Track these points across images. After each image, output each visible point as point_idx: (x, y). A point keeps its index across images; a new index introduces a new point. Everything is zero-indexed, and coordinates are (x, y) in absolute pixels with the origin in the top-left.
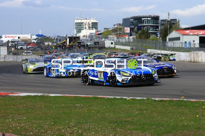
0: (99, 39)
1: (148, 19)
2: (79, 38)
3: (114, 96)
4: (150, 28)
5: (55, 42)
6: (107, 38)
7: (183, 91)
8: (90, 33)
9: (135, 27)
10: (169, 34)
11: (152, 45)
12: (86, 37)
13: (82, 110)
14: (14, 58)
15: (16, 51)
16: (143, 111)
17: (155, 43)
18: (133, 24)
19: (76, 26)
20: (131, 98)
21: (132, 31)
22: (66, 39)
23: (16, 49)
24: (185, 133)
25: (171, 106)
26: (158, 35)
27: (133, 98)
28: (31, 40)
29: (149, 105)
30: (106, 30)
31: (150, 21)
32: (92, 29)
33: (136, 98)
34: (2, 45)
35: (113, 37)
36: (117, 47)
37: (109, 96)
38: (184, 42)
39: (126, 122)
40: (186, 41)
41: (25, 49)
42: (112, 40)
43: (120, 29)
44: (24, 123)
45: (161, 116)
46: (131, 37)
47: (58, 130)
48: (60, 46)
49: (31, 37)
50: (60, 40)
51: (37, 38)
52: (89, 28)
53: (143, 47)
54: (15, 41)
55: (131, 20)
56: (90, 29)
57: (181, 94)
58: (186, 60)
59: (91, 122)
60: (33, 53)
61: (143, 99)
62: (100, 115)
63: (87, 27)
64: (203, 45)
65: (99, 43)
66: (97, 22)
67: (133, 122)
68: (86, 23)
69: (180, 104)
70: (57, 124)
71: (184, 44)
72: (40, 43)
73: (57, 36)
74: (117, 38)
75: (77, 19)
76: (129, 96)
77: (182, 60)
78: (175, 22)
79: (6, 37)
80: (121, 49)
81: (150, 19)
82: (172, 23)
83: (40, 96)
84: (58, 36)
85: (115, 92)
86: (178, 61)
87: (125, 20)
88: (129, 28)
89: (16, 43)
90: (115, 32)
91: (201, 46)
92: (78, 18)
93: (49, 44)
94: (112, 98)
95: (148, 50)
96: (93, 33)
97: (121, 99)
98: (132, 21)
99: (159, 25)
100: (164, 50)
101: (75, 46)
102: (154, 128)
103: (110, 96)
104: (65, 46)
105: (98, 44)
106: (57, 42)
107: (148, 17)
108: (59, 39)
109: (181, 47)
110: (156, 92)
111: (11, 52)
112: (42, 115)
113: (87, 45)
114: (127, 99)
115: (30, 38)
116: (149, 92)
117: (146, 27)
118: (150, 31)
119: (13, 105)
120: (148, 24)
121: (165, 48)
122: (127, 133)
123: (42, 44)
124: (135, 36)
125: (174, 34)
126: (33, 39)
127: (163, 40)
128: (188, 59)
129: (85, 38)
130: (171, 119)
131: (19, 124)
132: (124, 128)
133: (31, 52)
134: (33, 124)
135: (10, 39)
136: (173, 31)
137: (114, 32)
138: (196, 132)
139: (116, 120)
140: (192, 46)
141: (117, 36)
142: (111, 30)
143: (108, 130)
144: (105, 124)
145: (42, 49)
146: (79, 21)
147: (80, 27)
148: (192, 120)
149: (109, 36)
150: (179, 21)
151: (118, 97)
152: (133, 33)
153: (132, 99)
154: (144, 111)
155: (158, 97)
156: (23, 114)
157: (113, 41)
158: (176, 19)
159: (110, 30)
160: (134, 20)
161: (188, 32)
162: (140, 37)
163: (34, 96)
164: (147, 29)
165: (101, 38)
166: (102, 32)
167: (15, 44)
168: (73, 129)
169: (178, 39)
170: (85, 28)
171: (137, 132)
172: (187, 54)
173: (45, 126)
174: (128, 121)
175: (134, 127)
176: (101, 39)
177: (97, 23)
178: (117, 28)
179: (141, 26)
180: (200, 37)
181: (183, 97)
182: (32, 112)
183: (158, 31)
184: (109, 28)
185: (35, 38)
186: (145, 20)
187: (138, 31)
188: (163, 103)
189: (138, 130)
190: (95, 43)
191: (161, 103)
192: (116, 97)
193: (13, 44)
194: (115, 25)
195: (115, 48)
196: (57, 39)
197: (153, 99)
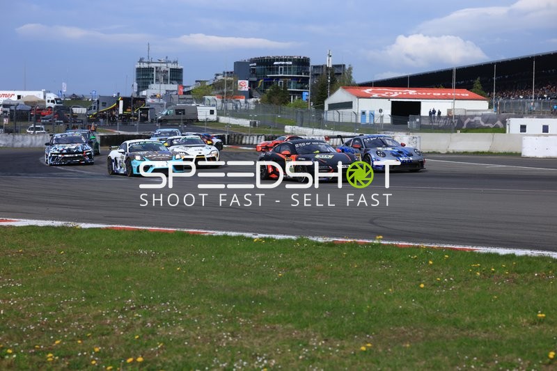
0: (185, 103)
1: (287, 63)
2: (143, 99)
3: (223, 230)
4: (290, 83)
5: (95, 107)
6: (201, 101)
7: (374, 221)
8: (167, 91)
9: (258, 80)
10: (330, 95)
11: (295, 118)
12: (159, 98)
13: (152, 264)
14: (7, 140)
15: (13, 124)
16: (293, 269)
17: (302, 112)
18: (256, 74)
19: (138, 75)
20: (263, 235)
21: (254, 87)
22: (118, 102)
24: (403, 332)
25: (355, 258)
28: (44, 102)
30: (199, 85)
31: (290, 68)
32: (170, 83)
35: (214, 99)
36: (223, 120)
37: (211, 230)
38: (360, 112)
39: (258, 298)
40: (364, 110)
42: (213, 106)
43: (229, 83)
45: (337, 283)
46: (251, 101)
47: (95, 317)
48: (104, 117)
49: (45, 97)
50: (104, 104)
51: (56, 99)
52: (165, 79)
53: (276, 121)
54: (12, 103)
55: (251, 65)
56: (167, 83)
57: (372, 227)
59: (174, 299)
60: (48, 130)
61: (290, 240)
62: (196, 279)
63: (161, 77)
64: (399, 118)
65: (186, 111)
66: (181, 67)
67: (273, 301)
68: (158, 69)
69: (375, 253)
70: (93, 303)
71: (360, 117)
72: (63, 108)
73: (98, 95)
74: (223, 102)
75: (141, 61)
76: (256, 232)
78: (342, 72)
80: (231, 125)
81: (291, 63)
82: (336, 72)
84: (100, 96)
85: (225, 221)
87: (237, 64)
88: (247, 82)
89: (13, 108)
90: (219, 89)
91: (395, 121)
92: (143, 59)
94: (218, 237)
95: (286, 127)
96: (173, 91)
98: (253, 66)
99: (309, 76)
100: (319, 128)
101: (135, 116)
102: (325, 318)
104: (114, 116)
105: (184, 114)
106: (98, 108)
107: (285, 60)
108: (104, 101)
109: (353, 123)
110: (316, 221)
111: (1, 127)
112: (60, 276)
115: (42, 98)
116: (300, 222)
117: (282, 81)
118: (290, 88)
120: (286, 74)
121: (321, 124)
122: (262, 332)
124: (260, 98)
125: (339, 96)
126: (48, 101)
127: (316, 108)
129: (155, 101)
130: (362, 293)
132: (253, 314)
133: (43, 127)
134: (37, 302)
136: (338, 88)
137: (216, 88)
138: (428, 331)
139: (233, 294)
140: (377, 121)
141: (223, 98)
142: (210, 85)
143: (216, 321)
144: (209, 305)
146: (145, 65)
147: (145, 77)
148: (413, 297)
149: (206, 97)
150: (350, 69)
151: (233, 234)
152: (255, 92)
153: (265, 239)
154: (296, 271)
157: (214, 108)
158: (344, 65)
159: (207, 84)
160: (257, 65)
161: (368, 91)
162: (270, 100)
164: (285, 84)
165: (189, 101)
166: (191, 88)
168: (133, 316)
169: (348, 105)
170: (157, 80)
171: (286, 327)
173: (65, 306)
175: (277, 314)
176: (188, 103)
177: (181, 70)
178: (223, 80)
179: (272, 78)
180: (392, 102)
181: (381, 237)
183: (307, 88)
184: (206, 81)
185: (53, 99)
186: (281, 65)
187: (265, 88)
188: (336, 249)
189: (289, 322)
190: (177, 111)
191: (331, 250)
192: (229, 233)
193: (8, 110)
194: (218, 75)
195: (217, 120)
196: (98, 101)
197: (312, 241)
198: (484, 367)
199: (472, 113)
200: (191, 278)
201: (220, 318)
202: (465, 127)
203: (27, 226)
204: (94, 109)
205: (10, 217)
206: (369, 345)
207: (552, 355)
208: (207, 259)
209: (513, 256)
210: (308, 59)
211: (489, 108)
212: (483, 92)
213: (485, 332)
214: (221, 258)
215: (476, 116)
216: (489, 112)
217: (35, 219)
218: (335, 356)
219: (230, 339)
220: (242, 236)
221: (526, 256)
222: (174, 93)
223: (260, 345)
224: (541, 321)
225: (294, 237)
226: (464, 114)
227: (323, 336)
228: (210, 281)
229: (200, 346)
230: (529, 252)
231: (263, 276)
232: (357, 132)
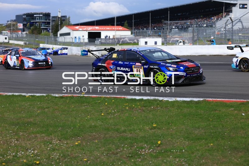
1: (40, 15)
4: (42, 24)
6: (1, 33)
9: (27, 23)
10: (60, 29)
11: (44, 40)
17: (47, 38)
18: (26, 20)
21: (25, 27)
25: (73, 103)
26: (50, 31)
31: (42, 18)
35: (7, 33)
36: (11, 42)
38: (74, 37)
40: (75, 36)
42: (6, 35)
43: (14, 25)
46: (24, 33)
53: (36, 42)
55: (23, 16)
58: (77, 54)
64: (92, 40)
71: (74, 39)
74: (11, 33)
77: (74, 54)
78: (65, 19)
80: (15, 44)
81: (42, 15)
82: (63, 19)
87: (18, 17)
88: (22, 24)
90: (9, 28)
91: (90, 41)
95: (41, 45)
97: (19, 96)
98: (25, 17)
99: (50, 21)
100: (56, 45)
103: (8, 92)
107: (39, 14)
109: (71, 42)
110: (54, 87)
116: (47, 88)
117: (38, 23)
118: (42, 27)
120: (42, 20)
121: (56, 43)
124: (28, 31)
125: (65, 30)
127: (54, 35)
128: (80, 53)
132: (26, 130)
136: (64, 26)
137: (7, 28)
140: (82, 41)
142: (5, 26)
149: (3, 32)
150: (69, 18)
152: (26, 29)
154: (46, 110)
157: (7, 37)
158: (66, 16)
159: (3, 25)
160: (26, 17)
161: (77, 27)
162: (32, 32)
164: (39, 25)
169: (69, 34)
178: (11, 24)
179: (33, 22)
180: (88, 32)
181: (84, 93)
184: (2, 24)
186: (37, 16)
187: (30, 27)
188: (64, 99)
191: (62, 100)
192: (15, 94)
194: (8, 21)
195: (8, 42)
198: (130, 149)
199: (123, 37)
201: (11, 133)
202: (121, 43)
206: (79, 142)
207: (159, 142)
209: (142, 99)
210: (50, 14)
211: (131, 34)
212: (128, 27)
213: (130, 134)
215: (125, 38)
216: (131, 36)
218: (64, 147)
219: (16, 142)
221: (148, 99)
223: (30, 144)
224: (155, 128)
225: (44, 95)
226: (120, 37)
227: (58, 139)
229: (2, 146)
230: (149, 98)
232: (73, 46)
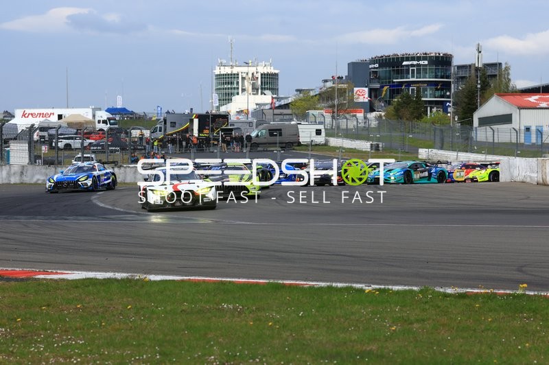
0: (281, 120)
1: (421, 62)
2: (225, 117)
3: (327, 282)
4: (425, 90)
5: (160, 128)
6: (304, 117)
7: (524, 269)
8: (257, 104)
9: (382, 87)
10: (481, 105)
11: (432, 137)
12: (247, 114)
15: (53, 153)
16: (411, 323)
17: (441, 130)
18: (379, 78)
19: (219, 84)
20: (377, 287)
21: (376, 97)
22: (192, 121)
23: (54, 148)
25: (491, 311)
26: (449, 110)
27: (383, 287)
28: (94, 123)
29: (427, 307)
30: (301, 95)
31: (425, 70)
32: (261, 94)
33: (390, 287)
34: (15, 139)
35: (322, 114)
36: (334, 142)
38: (523, 128)
39: (363, 354)
40: (528, 124)
41: (76, 149)
42: (320, 123)
43: (342, 92)
44: (80, 355)
45: (463, 338)
46: (372, 115)
48: (173, 141)
49: (94, 116)
50: (173, 124)
51: (109, 119)
52: (255, 89)
53: (407, 143)
54: (51, 125)
55: (370, 66)
56: (257, 94)
57: (519, 276)
58: (528, 180)
59: (265, 356)
61: (411, 291)
63: (248, 86)
65: (283, 131)
66: (276, 72)
67: (382, 356)
68: (244, 75)
69: (516, 305)
70: (169, 361)
71: (522, 135)
72: (119, 131)
73: (164, 111)
74: (333, 117)
75: (221, 65)
76: (369, 283)
77: (519, 179)
78: (497, 73)
79: (24, 115)
80: (344, 148)
81: (426, 62)
82: (489, 73)
83: (122, 280)
84: (168, 112)
85: (331, 270)
86: (506, 183)
87: (354, 67)
88: (366, 90)
89: (53, 132)
90: (328, 100)
92: (224, 62)
93: (142, 135)
94: (321, 288)
95: (421, 151)
96: (265, 105)
97: (347, 289)
98: (374, 68)
99: (452, 80)
100: (467, 152)
101: (215, 140)
103: (318, 281)
104: (188, 140)
105: (281, 135)
106: (165, 130)
107: (419, 59)
108: (170, 119)
109: (514, 144)
110: (446, 270)
111: (39, 157)
113: (249, 138)
114: (364, 291)
115: (90, 117)
116: (427, 271)
117: (413, 87)
118: (427, 97)
119: (48, 306)
120: (420, 78)
121: (468, 145)
123: (123, 135)
124: (384, 111)
125: (493, 106)
126: (99, 122)
127: (462, 123)
128: (535, 177)
129: (242, 118)
130: (491, 348)
131: (65, 359)
133: (93, 156)
134: (103, 360)
135: (37, 122)
136: (492, 95)
137: (323, 100)
139: (335, 350)
140: (547, 140)
141: (334, 112)
142: (316, 95)
144: (306, 362)
145: (123, 149)
146: (227, 70)
147: (228, 86)
149: (311, 112)
150: (507, 69)
151: (340, 285)
152: (377, 104)
153: (379, 290)
154: (415, 325)
155: (454, 286)
156: (77, 329)
157: (321, 127)
158: (500, 64)
159: (312, 93)
160: (380, 67)
161: (533, 99)
162: (398, 114)
163: (104, 279)
164: (418, 91)
165: (288, 117)
166: (290, 100)
167: (50, 135)
169: (506, 119)
170: (243, 90)
172: (533, 161)
173: (137, 364)
174: (370, 353)
176: (286, 120)
177: (276, 75)
178: (333, 88)
179: (401, 84)
181: (525, 285)
182: (101, 325)
183: (449, 97)
184: (309, 90)
185: (105, 118)
186: (413, 65)
187: (392, 97)
188: (467, 301)
190: (272, 132)
191: (462, 301)
192: (334, 285)
193: (45, 134)
194: (326, 81)
195: (326, 144)
196: (165, 121)
197: (440, 292)
200: (285, 334)
203: (84, 279)
204: (160, 131)
205: (60, 269)
208: (306, 314)
210: (451, 57)
214: (323, 311)
217: (92, 271)
220: (351, 287)
222: (268, 107)
225: (415, 289)
228: (309, 337)
231: (374, 331)
232: (518, 155)
